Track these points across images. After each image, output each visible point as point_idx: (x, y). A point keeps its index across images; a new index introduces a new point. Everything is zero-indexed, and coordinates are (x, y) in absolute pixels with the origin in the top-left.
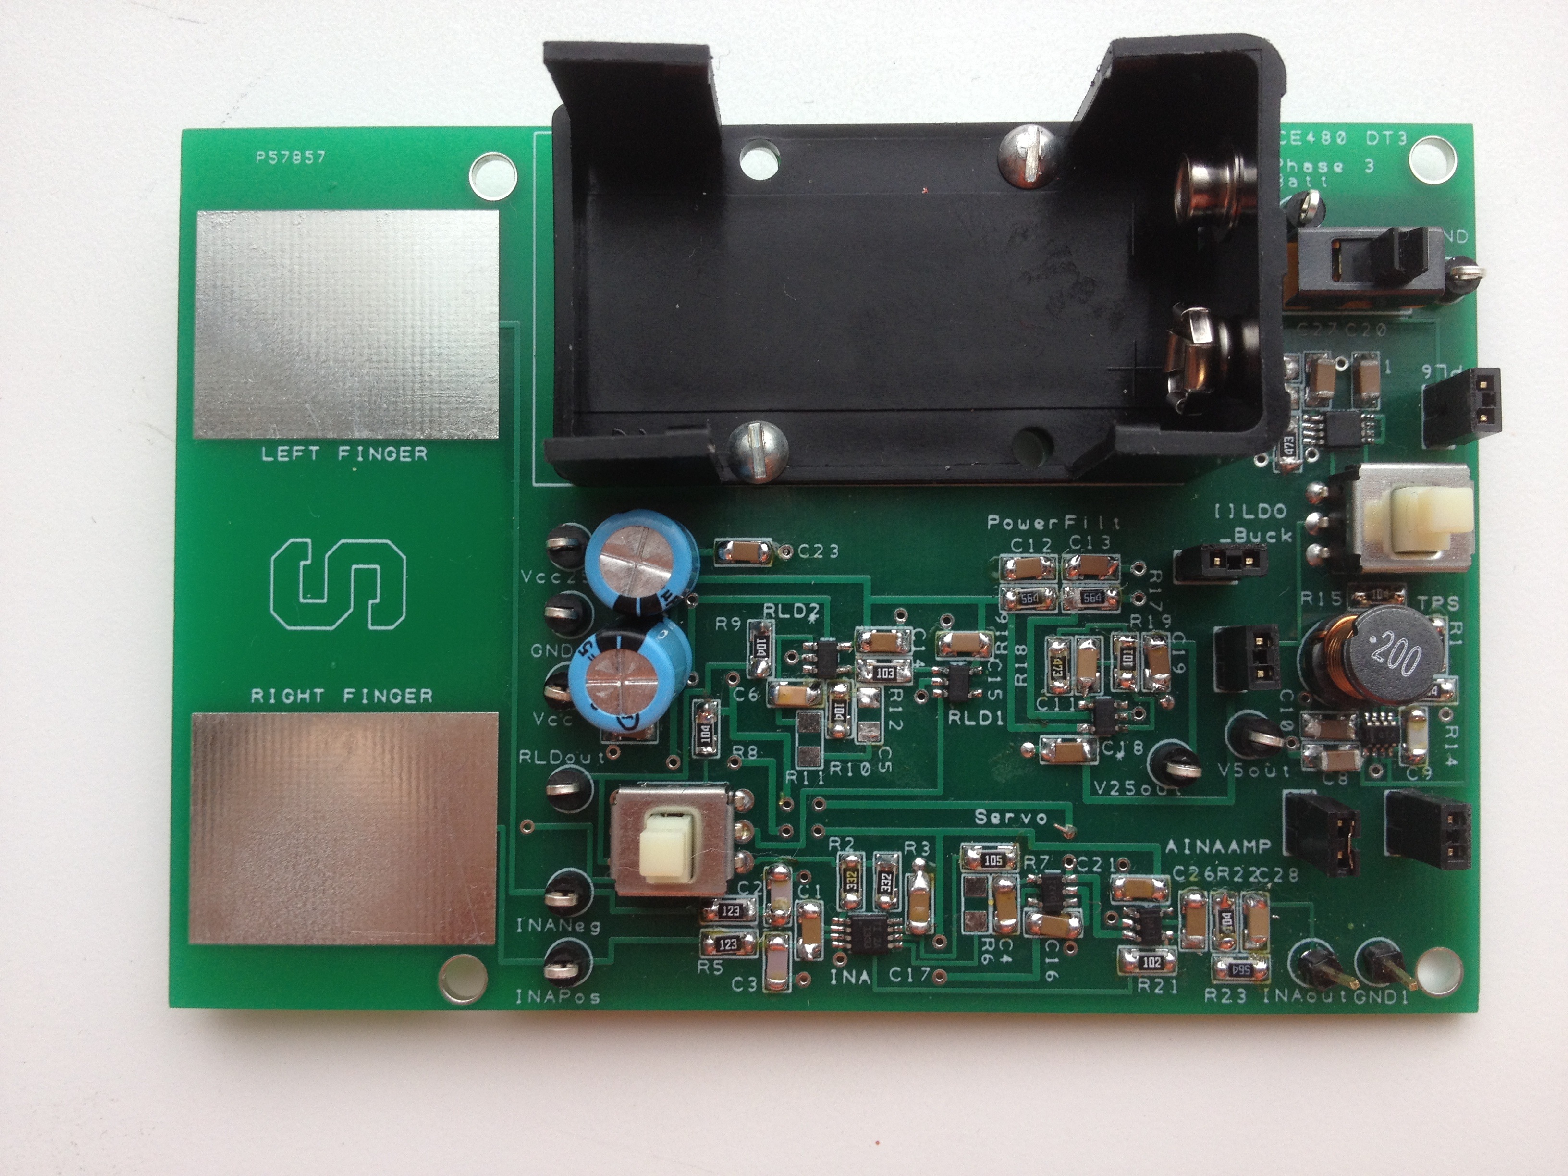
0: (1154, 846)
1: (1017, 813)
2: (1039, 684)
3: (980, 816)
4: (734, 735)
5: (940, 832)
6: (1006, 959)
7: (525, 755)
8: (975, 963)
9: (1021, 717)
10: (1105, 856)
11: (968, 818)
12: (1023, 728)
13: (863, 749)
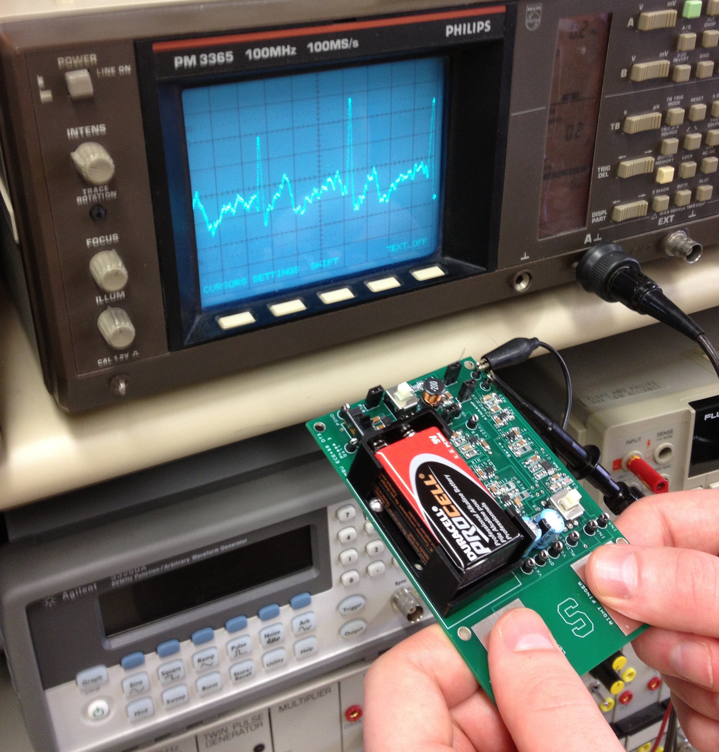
0: (489, 422)
1: (503, 449)
2: (476, 456)
3: (509, 456)
4: (534, 512)
5: (518, 462)
6: (529, 439)
7: (573, 555)
8: (535, 444)
9: (485, 457)
10: (497, 430)
11: (511, 458)
12: (487, 455)
13: (516, 484)
